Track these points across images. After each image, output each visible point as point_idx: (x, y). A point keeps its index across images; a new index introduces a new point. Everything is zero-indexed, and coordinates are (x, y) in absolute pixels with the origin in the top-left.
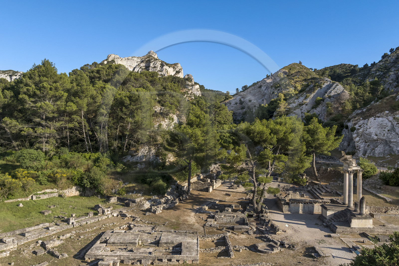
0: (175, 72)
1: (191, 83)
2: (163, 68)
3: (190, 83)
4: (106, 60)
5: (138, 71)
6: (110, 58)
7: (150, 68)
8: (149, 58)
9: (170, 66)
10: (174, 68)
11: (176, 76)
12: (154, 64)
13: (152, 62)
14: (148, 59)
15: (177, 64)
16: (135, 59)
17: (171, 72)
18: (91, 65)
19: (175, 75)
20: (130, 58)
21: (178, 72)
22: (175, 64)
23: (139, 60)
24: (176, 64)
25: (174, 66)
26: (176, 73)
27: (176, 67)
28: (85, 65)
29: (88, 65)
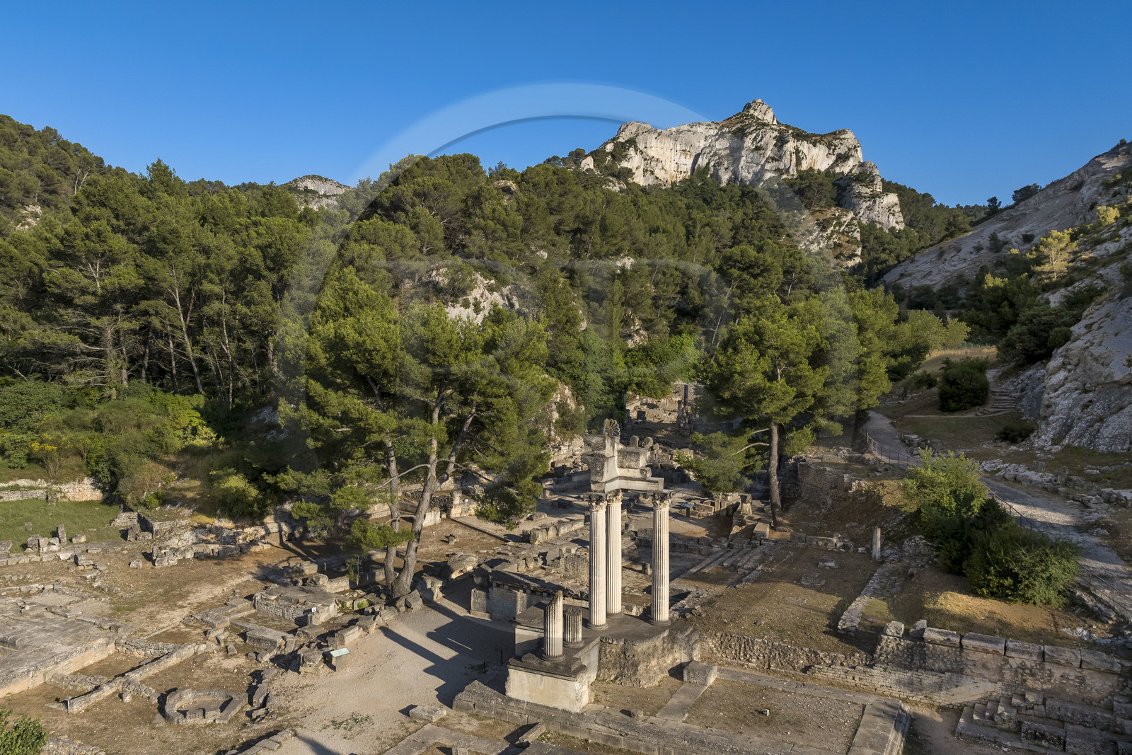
0: (834, 158)
1: (869, 191)
2: (785, 149)
3: (866, 191)
4: (613, 140)
5: (708, 164)
6: (623, 134)
7: (743, 153)
8: (742, 122)
9: (814, 140)
10: (829, 146)
11: (838, 170)
12: (755, 139)
13: (751, 133)
14: (739, 126)
15: (844, 132)
16: (700, 129)
17: (818, 159)
18: (563, 160)
19: (832, 166)
20: (686, 127)
21: (843, 158)
22: (834, 133)
23: (713, 132)
24: (836, 135)
25: (829, 139)
26: (837, 160)
27: (836, 142)
28: (549, 161)
29: (555, 158)
